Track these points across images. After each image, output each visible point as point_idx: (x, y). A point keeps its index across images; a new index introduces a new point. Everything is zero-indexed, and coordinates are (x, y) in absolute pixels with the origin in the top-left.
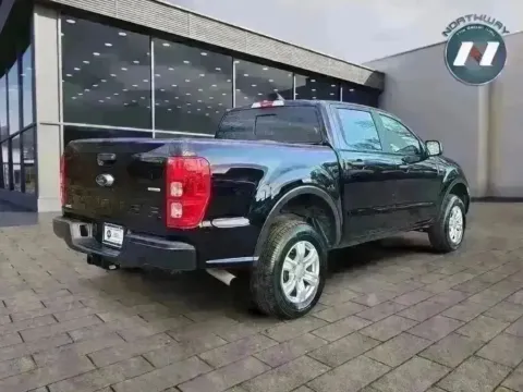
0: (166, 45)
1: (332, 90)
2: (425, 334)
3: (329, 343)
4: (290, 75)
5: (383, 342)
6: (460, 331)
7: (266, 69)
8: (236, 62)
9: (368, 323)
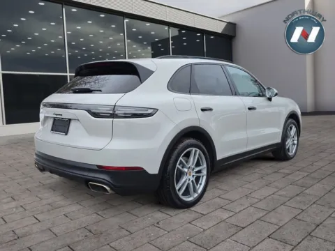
0: (74, 10)
1: (198, 37)
2: (273, 220)
3: (204, 230)
4: (166, 28)
5: (243, 228)
6: (298, 217)
7: (148, 24)
8: (126, 20)
9: (231, 214)
